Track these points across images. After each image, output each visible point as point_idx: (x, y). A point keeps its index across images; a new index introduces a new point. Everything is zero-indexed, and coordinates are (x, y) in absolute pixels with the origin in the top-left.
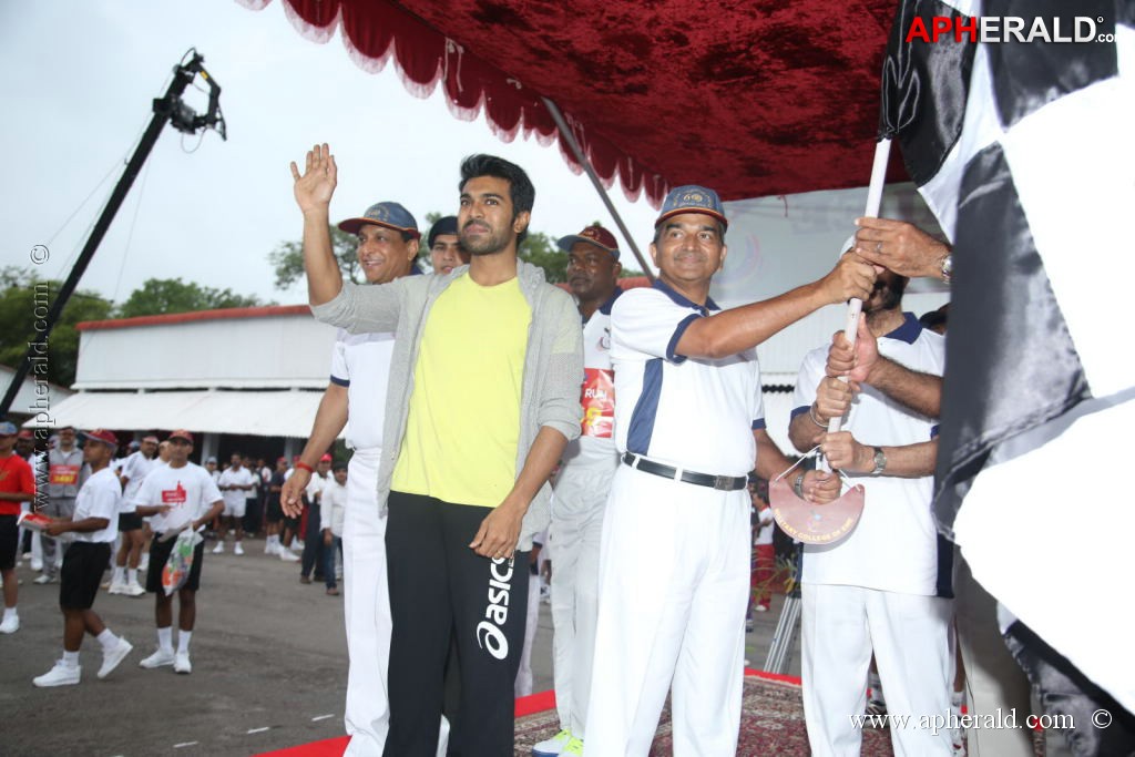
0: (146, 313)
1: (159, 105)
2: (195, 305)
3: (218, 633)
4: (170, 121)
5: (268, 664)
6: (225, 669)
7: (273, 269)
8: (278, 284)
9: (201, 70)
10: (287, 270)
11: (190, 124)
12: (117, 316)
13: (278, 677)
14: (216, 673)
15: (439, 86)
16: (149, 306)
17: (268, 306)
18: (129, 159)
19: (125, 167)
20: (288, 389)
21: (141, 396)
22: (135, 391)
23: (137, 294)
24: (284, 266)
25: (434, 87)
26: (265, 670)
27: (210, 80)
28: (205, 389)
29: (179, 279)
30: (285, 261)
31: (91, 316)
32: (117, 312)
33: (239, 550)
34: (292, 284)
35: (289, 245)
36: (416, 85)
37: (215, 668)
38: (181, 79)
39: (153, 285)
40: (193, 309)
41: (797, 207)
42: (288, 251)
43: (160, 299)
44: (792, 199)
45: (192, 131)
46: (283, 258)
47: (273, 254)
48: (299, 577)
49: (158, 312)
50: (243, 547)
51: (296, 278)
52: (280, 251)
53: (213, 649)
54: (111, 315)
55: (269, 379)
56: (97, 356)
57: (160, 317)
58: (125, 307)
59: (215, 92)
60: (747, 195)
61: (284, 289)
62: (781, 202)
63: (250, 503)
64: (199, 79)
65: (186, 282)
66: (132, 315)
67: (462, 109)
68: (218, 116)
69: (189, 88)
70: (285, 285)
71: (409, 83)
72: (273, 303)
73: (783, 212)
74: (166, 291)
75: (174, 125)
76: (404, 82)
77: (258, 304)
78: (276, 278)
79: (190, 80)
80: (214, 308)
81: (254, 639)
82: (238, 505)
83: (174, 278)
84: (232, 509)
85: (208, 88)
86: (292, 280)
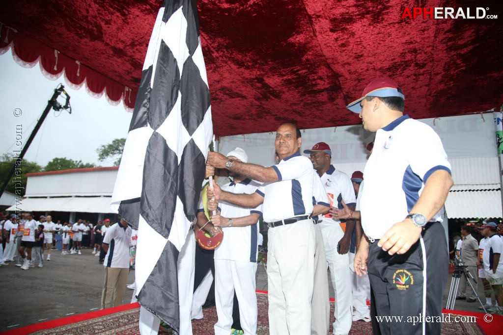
0: (53, 170)
1: (50, 102)
2: (71, 167)
3: (65, 282)
4: (52, 107)
5: (79, 292)
6: (64, 294)
7: (98, 154)
8: (99, 159)
9: (63, 90)
10: (102, 154)
11: (58, 108)
12: (43, 171)
13: (82, 296)
14: (60, 296)
15: (122, 102)
16: (54, 167)
17: (98, 167)
18: (39, 119)
19: (37, 122)
20: (100, 196)
21: (48, 199)
22: (46, 197)
23: (50, 163)
24: (101, 153)
25: (120, 102)
26: (78, 294)
27: (66, 94)
28: (71, 197)
29: (65, 158)
30: (102, 151)
31: (34, 171)
32: (43, 169)
33: (80, 253)
34: (104, 159)
35: (103, 146)
36: (113, 102)
37: (60, 294)
38: (57, 93)
39: (56, 160)
40: (69, 168)
41: (248, 138)
42: (103, 148)
43: (58, 165)
44: (246, 136)
45: (59, 110)
46: (101, 151)
47: (98, 149)
48: (98, 262)
49: (58, 170)
50: (81, 252)
51: (106, 157)
52: (100, 148)
53: (61, 287)
54: (41, 170)
55: (94, 193)
56: (33, 185)
57: (59, 171)
58: (46, 168)
59: (68, 98)
60: (232, 135)
61: (101, 161)
62: (243, 137)
63: (84, 236)
64: (62, 94)
65: (68, 159)
66: (48, 171)
67: (130, 109)
68: (69, 106)
69: (59, 97)
70: (102, 160)
71: (110, 101)
72: (100, 166)
73: (243, 140)
74: (61, 162)
75: (54, 109)
76: (108, 100)
77: (94, 167)
78: (99, 157)
79: (60, 94)
80: (79, 168)
81: (77, 283)
82: (79, 237)
83: (63, 157)
84: (77, 239)
85: (66, 97)
86: (104, 158)
